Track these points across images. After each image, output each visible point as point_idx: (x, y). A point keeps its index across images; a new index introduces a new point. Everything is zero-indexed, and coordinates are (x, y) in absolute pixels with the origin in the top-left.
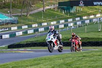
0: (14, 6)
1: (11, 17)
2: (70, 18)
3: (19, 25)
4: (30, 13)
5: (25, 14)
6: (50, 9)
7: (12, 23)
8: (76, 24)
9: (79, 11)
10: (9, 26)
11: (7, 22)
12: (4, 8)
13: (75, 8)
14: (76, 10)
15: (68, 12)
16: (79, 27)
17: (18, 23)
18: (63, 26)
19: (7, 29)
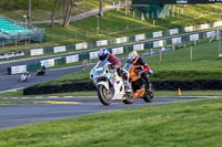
0: (36, 5)
1: (30, 28)
2: (157, 30)
3: (47, 44)
5: (61, 21)
6: (114, 11)
7: (33, 41)
8: (169, 42)
9: (175, 14)
10: (26, 46)
11: (22, 38)
12: (16, 8)
13: (168, 7)
14: (171, 13)
15: (153, 17)
16: (177, 48)
17: (44, 41)
18: (142, 47)
19: (22, 54)
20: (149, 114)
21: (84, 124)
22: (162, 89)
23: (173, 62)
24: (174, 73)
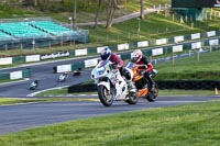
0: (81, 8)
1: (75, 29)
2: (196, 32)
3: (91, 45)
4: (114, 21)
5: (104, 23)
6: (155, 14)
7: (78, 42)
8: (207, 44)
9: (213, 17)
10: (71, 47)
11: (68, 39)
12: (62, 10)
13: (206, 11)
14: (208, 16)
15: (192, 20)
16: (214, 49)
17: (88, 42)
18: (180, 48)
19: (68, 54)
20: (188, 112)
21: (126, 121)
22: (199, 89)
23: (211, 63)
24: (211, 73)
